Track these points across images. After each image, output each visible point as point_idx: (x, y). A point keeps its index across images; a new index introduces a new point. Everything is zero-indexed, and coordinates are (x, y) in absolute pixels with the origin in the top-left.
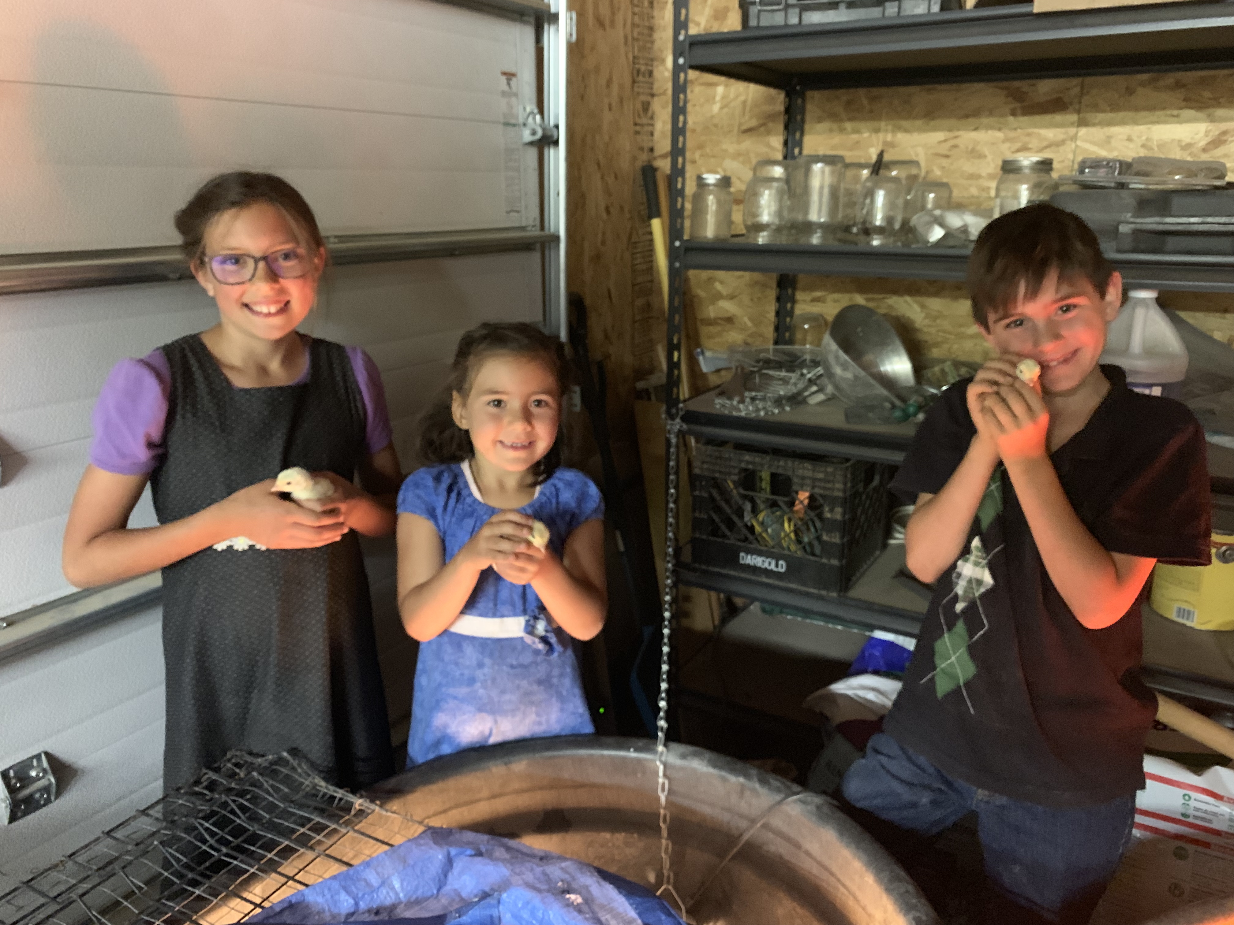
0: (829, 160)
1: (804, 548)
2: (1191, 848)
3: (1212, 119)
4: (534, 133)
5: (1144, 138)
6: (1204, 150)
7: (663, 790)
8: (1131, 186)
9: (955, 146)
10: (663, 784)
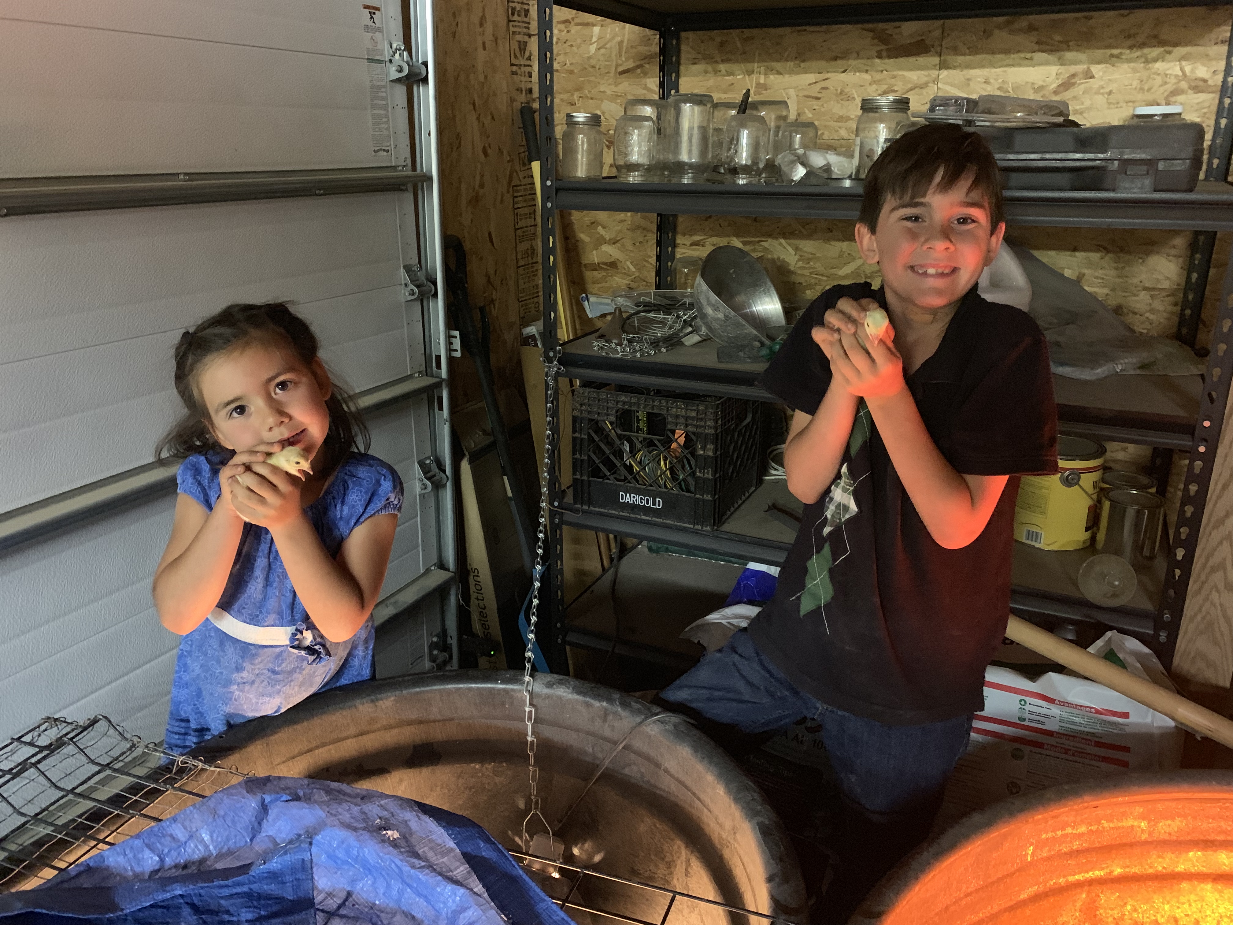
0: (699, 100)
1: (680, 484)
2: (1026, 749)
3: (1062, 62)
4: (400, 70)
5: (1000, 81)
6: (1056, 93)
7: (530, 719)
8: (978, 124)
9: (826, 88)
10: (530, 712)
